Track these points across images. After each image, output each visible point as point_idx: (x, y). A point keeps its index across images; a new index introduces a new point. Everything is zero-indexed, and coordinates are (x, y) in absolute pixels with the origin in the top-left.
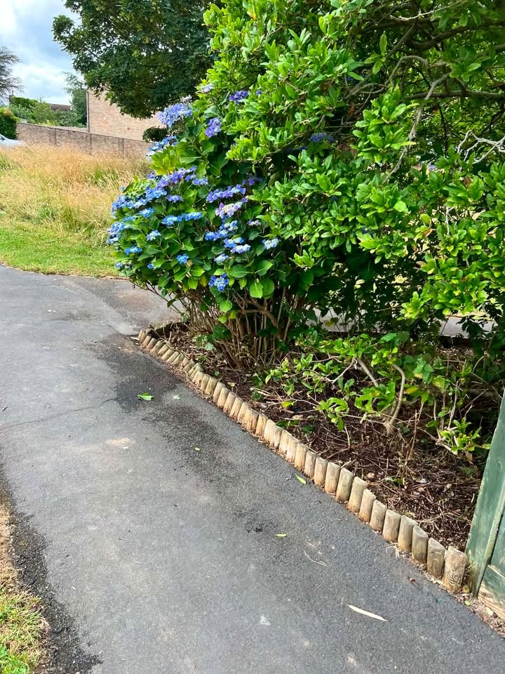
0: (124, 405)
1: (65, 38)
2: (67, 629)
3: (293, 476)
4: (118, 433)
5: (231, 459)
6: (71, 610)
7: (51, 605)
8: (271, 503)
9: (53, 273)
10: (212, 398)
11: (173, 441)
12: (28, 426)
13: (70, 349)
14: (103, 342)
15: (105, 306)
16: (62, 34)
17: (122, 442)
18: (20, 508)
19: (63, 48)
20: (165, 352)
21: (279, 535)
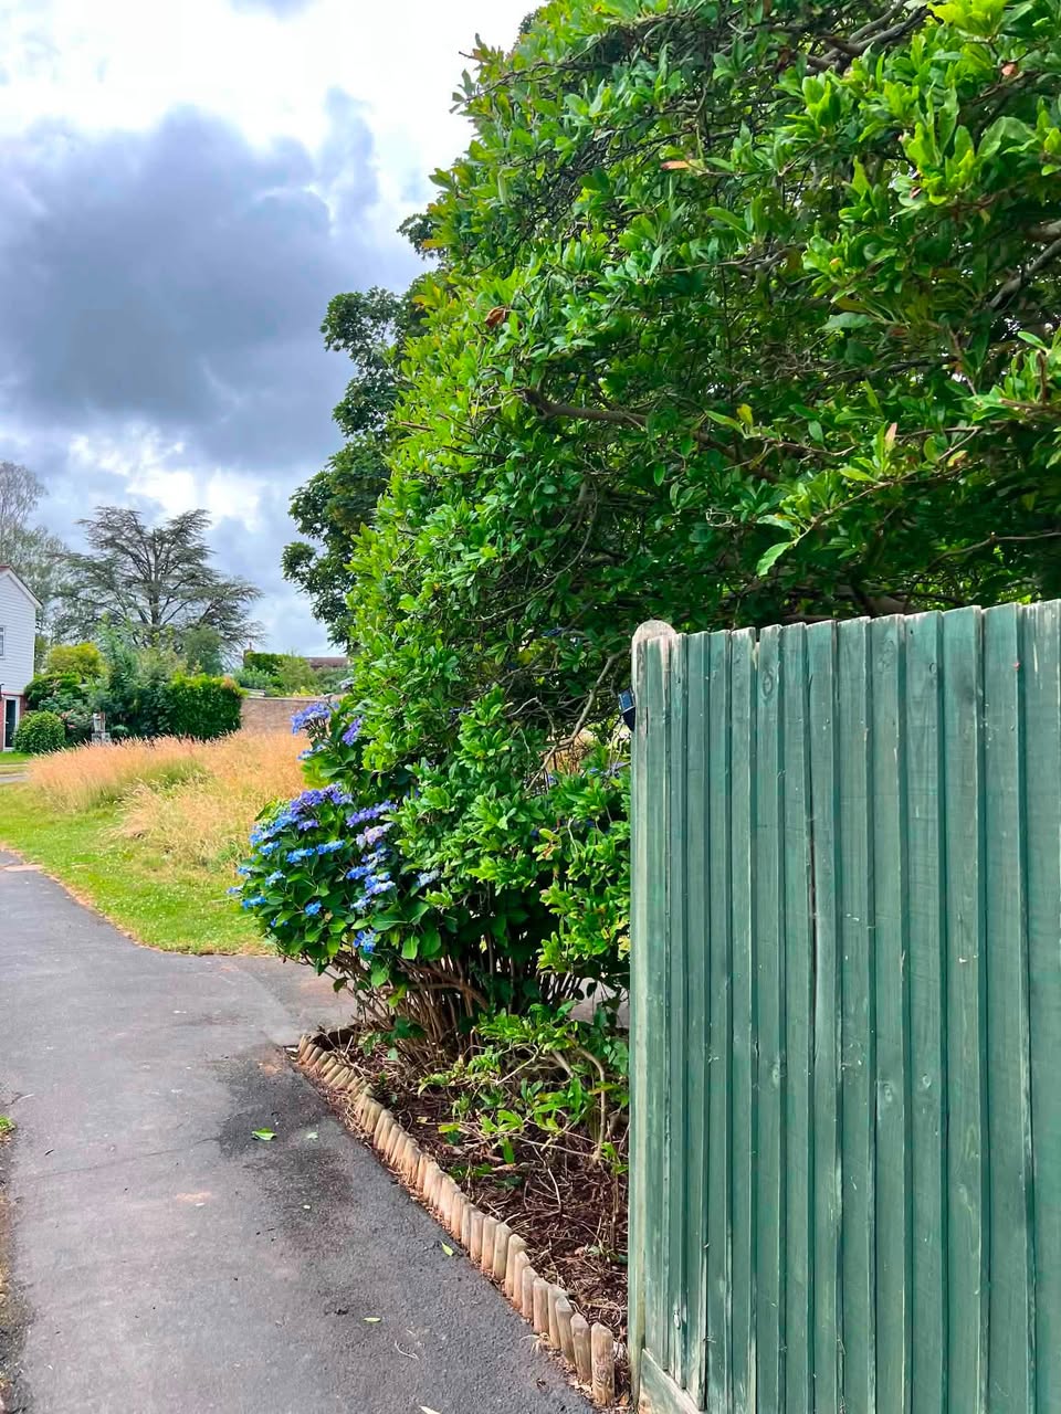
0: (226, 1146)
1: (303, 574)
2: (24, 1410)
3: (438, 1245)
4: (200, 1185)
5: (352, 1220)
6: (35, 1391)
7: (14, 1383)
8: (380, 1279)
9: (209, 953)
10: (372, 1137)
11: (276, 1196)
12: (72, 1175)
13: (180, 1068)
14: (238, 1057)
15: (270, 1001)
16: (298, 569)
17: (198, 1198)
18: (21, 1275)
19: (299, 589)
20: (332, 1068)
21: (369, 1319)
